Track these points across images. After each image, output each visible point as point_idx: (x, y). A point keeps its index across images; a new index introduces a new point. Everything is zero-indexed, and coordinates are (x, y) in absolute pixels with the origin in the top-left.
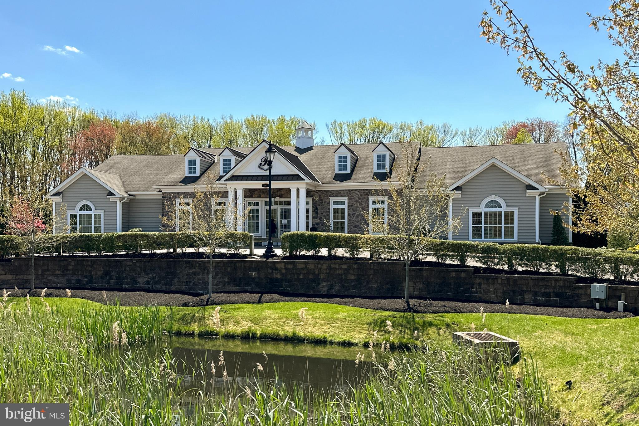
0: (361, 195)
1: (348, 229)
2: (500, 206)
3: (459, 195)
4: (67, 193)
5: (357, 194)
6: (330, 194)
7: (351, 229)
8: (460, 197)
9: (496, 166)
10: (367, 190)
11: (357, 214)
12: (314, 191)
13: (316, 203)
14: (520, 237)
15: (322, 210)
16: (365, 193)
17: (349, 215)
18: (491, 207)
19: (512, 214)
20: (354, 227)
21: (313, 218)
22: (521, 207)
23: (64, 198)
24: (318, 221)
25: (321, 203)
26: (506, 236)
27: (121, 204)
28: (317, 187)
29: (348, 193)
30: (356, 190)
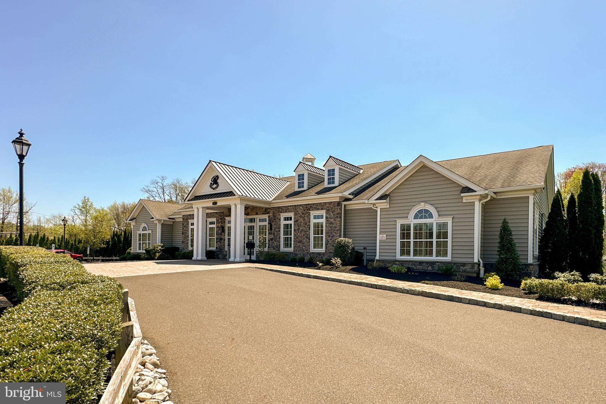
0: (304, 210)
1: (294, 244)
2: (431, 216)
3: (386, 204)
4: (138, 218)
5: (301, 209)
6: (281, 210)
7: (296, 244)
8: (388, 207)
9: (427, 167)
10: (309, 204)
11: (301, 229)
12: (270, 208)
13: (271, 220)
14: (454, 256)
15: (275, 226)
16: (308, 208)
17: (295, 230)
18: (421, 218)
19: (445, 225)
20: (298, 242)
21: (269, 233)
22: (456, 216)
23: (137, 222)
24: (272, 236)
25: (275, 219)
26: (438, 254)
27: (161, 225)
28: (271, 204)
29: (295, 208)
30: (300, 205)
